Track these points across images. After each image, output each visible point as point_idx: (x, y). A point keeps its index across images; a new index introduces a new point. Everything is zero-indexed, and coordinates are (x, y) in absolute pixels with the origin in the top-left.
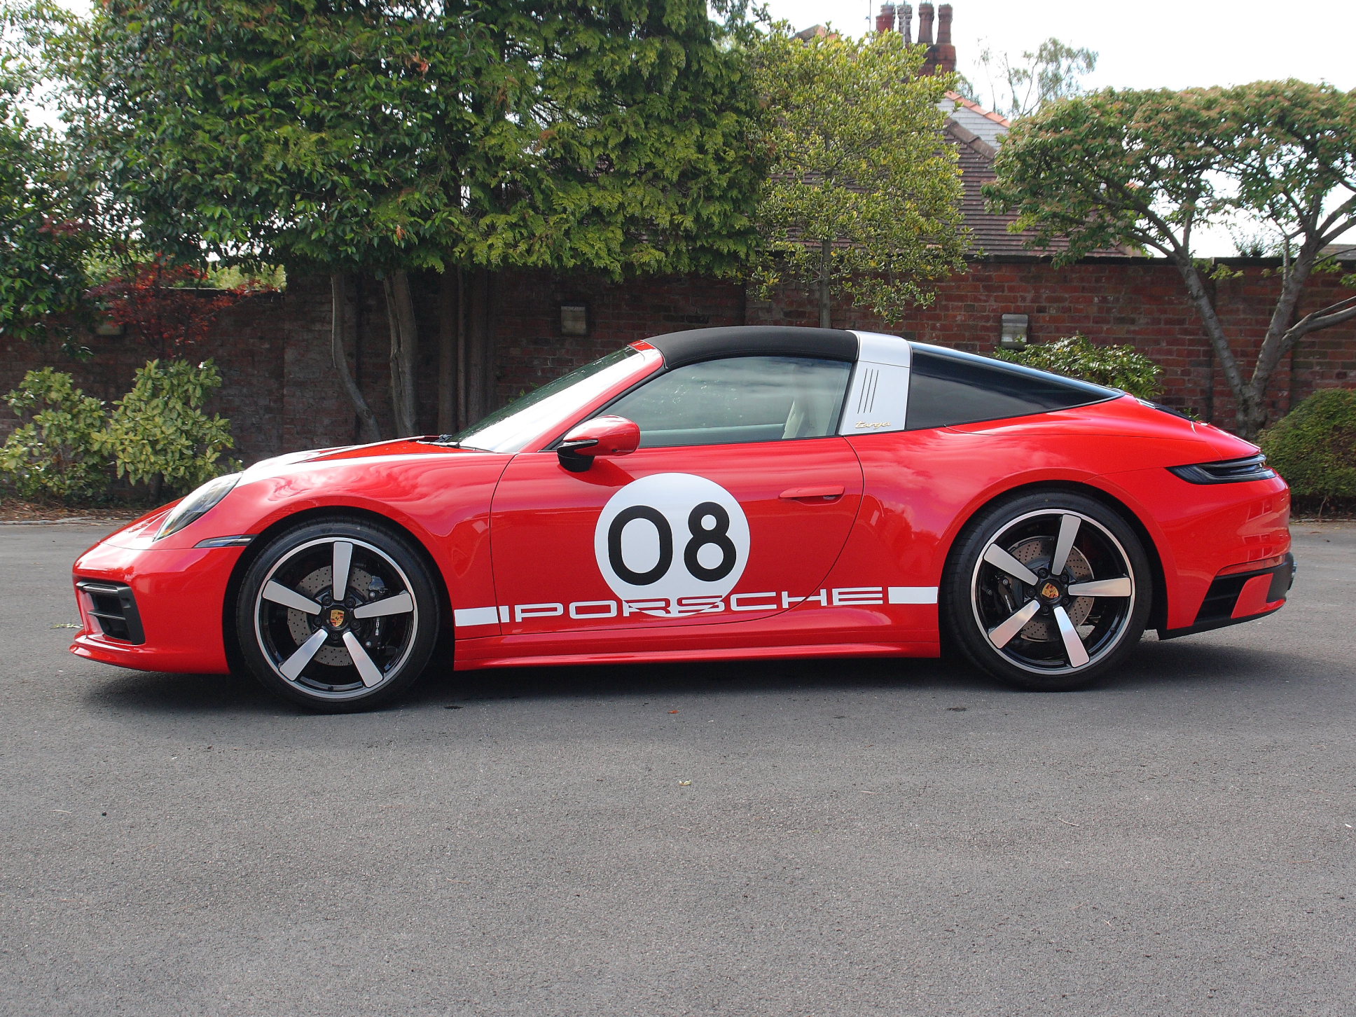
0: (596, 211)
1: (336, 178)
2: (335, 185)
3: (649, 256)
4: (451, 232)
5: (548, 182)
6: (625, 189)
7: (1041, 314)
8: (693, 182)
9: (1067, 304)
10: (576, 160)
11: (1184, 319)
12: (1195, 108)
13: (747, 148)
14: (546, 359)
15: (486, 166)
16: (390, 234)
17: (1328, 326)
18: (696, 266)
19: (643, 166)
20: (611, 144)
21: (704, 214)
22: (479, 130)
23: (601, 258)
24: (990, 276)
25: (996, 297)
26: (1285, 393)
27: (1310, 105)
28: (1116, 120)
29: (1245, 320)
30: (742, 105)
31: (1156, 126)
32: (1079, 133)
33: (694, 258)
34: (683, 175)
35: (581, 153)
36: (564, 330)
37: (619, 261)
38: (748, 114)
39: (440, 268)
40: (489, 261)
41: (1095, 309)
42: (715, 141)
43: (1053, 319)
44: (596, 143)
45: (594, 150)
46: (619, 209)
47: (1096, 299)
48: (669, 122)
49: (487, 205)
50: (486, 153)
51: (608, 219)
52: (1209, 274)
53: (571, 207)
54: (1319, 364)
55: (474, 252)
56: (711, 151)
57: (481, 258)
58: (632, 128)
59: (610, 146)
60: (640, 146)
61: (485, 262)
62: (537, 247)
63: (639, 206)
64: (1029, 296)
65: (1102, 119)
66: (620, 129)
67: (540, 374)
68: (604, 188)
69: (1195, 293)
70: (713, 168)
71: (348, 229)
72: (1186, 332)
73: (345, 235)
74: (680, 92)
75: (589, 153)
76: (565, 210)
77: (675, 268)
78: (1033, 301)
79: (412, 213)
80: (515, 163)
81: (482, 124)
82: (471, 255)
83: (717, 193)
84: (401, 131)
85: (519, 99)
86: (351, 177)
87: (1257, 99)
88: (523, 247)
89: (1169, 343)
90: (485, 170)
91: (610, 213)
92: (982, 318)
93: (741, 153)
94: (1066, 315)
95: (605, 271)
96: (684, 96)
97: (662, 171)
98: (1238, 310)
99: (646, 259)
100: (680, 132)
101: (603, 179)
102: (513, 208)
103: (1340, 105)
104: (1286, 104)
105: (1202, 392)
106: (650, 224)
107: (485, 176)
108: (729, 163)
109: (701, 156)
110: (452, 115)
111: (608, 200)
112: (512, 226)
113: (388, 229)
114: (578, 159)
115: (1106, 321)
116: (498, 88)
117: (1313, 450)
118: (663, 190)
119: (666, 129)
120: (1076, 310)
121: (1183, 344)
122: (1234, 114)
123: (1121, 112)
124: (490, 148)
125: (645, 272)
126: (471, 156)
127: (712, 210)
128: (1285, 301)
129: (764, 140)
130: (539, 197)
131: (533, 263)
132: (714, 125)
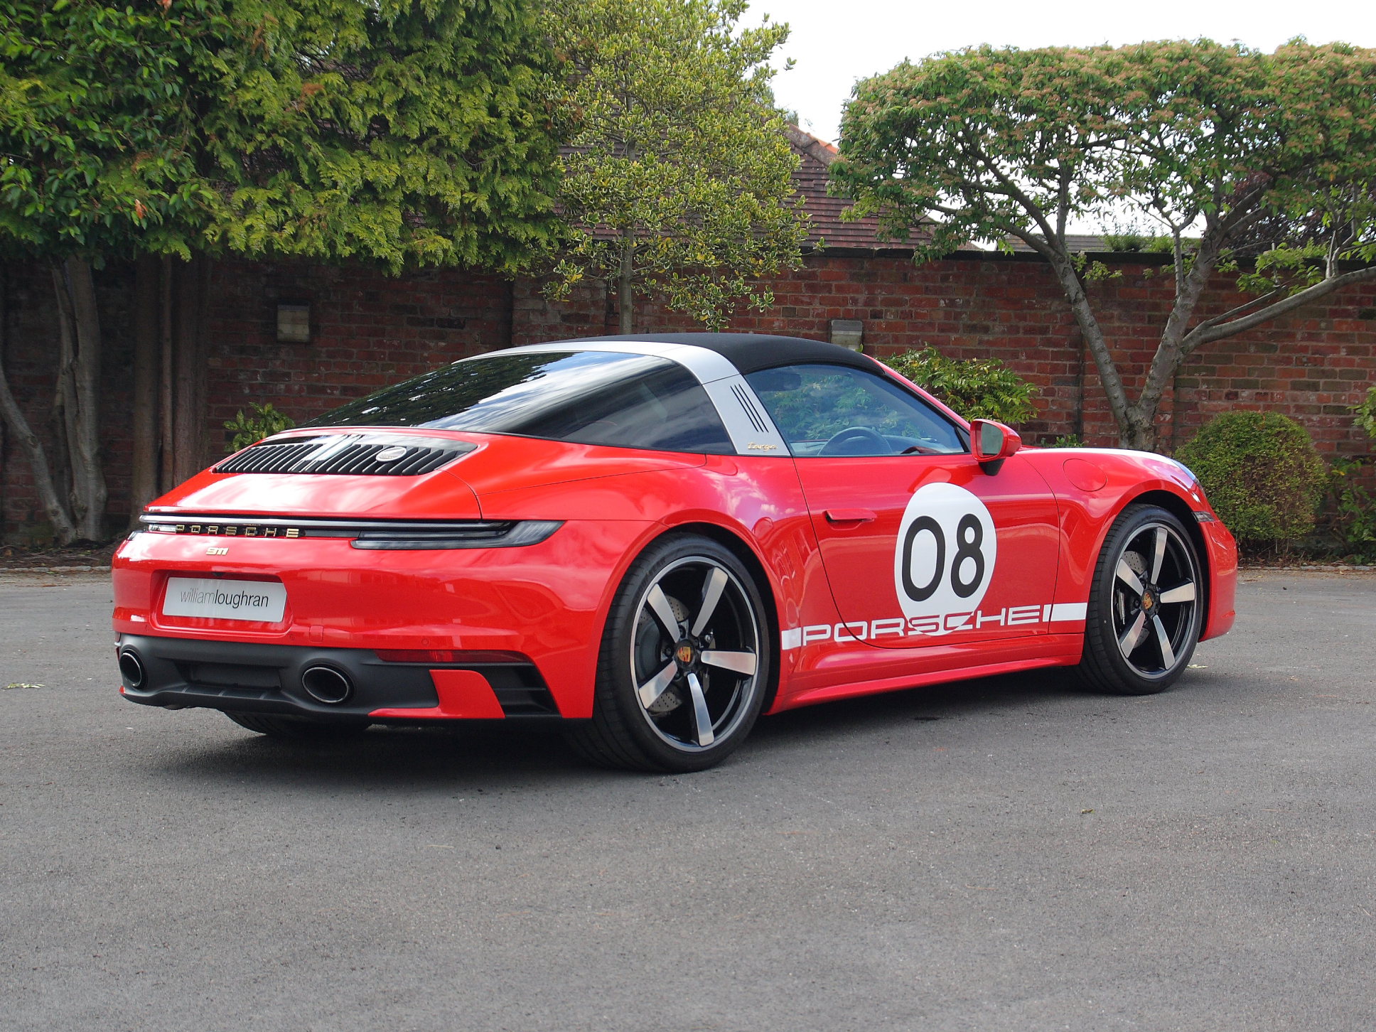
0: (369, 186)
1: (55, 138)
2: (53, 147)
3: (435, 245)
4: (199, 209)
5: (316, 149)
6: (402, 158)
7: (877, 321)
8: (486, 152)
9: (907, 308)
10: (346, 123)
11: (1048, 328)
12: (1098, 73)
13: (546, 111)
14: (256, 373)
15: (238, 128)
16: (127, 210)
17: (1225, 336)
18: (483, 257)
19: (425, 130)
20: (388, 101)
21: (502, 191)
22: (229, 81)
23: (380, 245)
24: (814, 273)
25: (822, 298)
26: (1168, 417)
27: (1233, 72)
28: (1002, 86)
29: (1120, 328)
30: (536, 58)
31: (1051, 94)
32: (957, 101)
33: (483, 247)
34: (473, 143)
35: (352, 114)
36: (280, 336)
37: (400, 250)
38: (543, 68)
39: (186, 254)
40: (247, 247)
41: (941, 314)
42: (509, 102)
43: (890, 327)
44: (368, 100)
45: (366, 109)
46: (397, 184)
47: (942, 302)
48: (451, 75)
49: (238, 177)
50: (239, 111)
51: (382, 197)
52: (1083, 273)
53: (342, 182)
54: (1205, 382)
55: (230, 235)
56: (506, 114)
57: (238, 243)
58: (412, 83)
59: (386, 105)
60: (420, 106)
61: (243, 249)
62: (307, 230)
63: (421, 180)
64: (862, 297)
65: (985, 84)
66: (397, 83)
67: (247, 391)
68: (377, 157)
69: (1073, 296)
70: (510, 135)
71: (73, 204)
72: (1049, 342)
73: (71, 211)
74: (465, 39)
75: (360, 113)
76: (335, 185)
77: (461, 258)
78: (866, 304)
79: (152, 185)
80: (275, 125)
81: (233, 74)
82: (225, 239)
83: (515, 166)
84: (139, 81)
85: (279, 42)
86: (73, 137)
87: (1170, 64)
88: (289, 229)
89: (1028, 357)
90: (237, 132)
91: (385, 189)
92: (806, 323)
93: (540, 117)
94: (906, 322)
95: (383, 262)
96: (471, 44)
97: (447, 138)
98: (1112, 316)
99: (431, 247)
100: (468, 89)
101: (378, 146)
102: (271, 181)
103: (1267, 72)
104: (1204, 70)
105: (1069, 415)
106: (435, 206)
107: (237, 140)
108: (527, 128)
109: (493, 120)
110: (198, 61)
111: (385, 173)
112: (273, 203)
113: (123, 204)
114: (348, 121)
115: (954, 329)
116: (254, 29)
117: (1222, 485)
118: (450, 160)
119: (449, 85)
120: (918, 315)
121: (1046, 358)
122: (1144, 81)
123: (1006, 75)
124: (245, 104)
125: (430, 265)
126: (221, 114)
127: (508, 187)
128: (1182, 306)
129: (566, 100)
130: (304, 168)
131: (302, 250)
132: (506, 81)
